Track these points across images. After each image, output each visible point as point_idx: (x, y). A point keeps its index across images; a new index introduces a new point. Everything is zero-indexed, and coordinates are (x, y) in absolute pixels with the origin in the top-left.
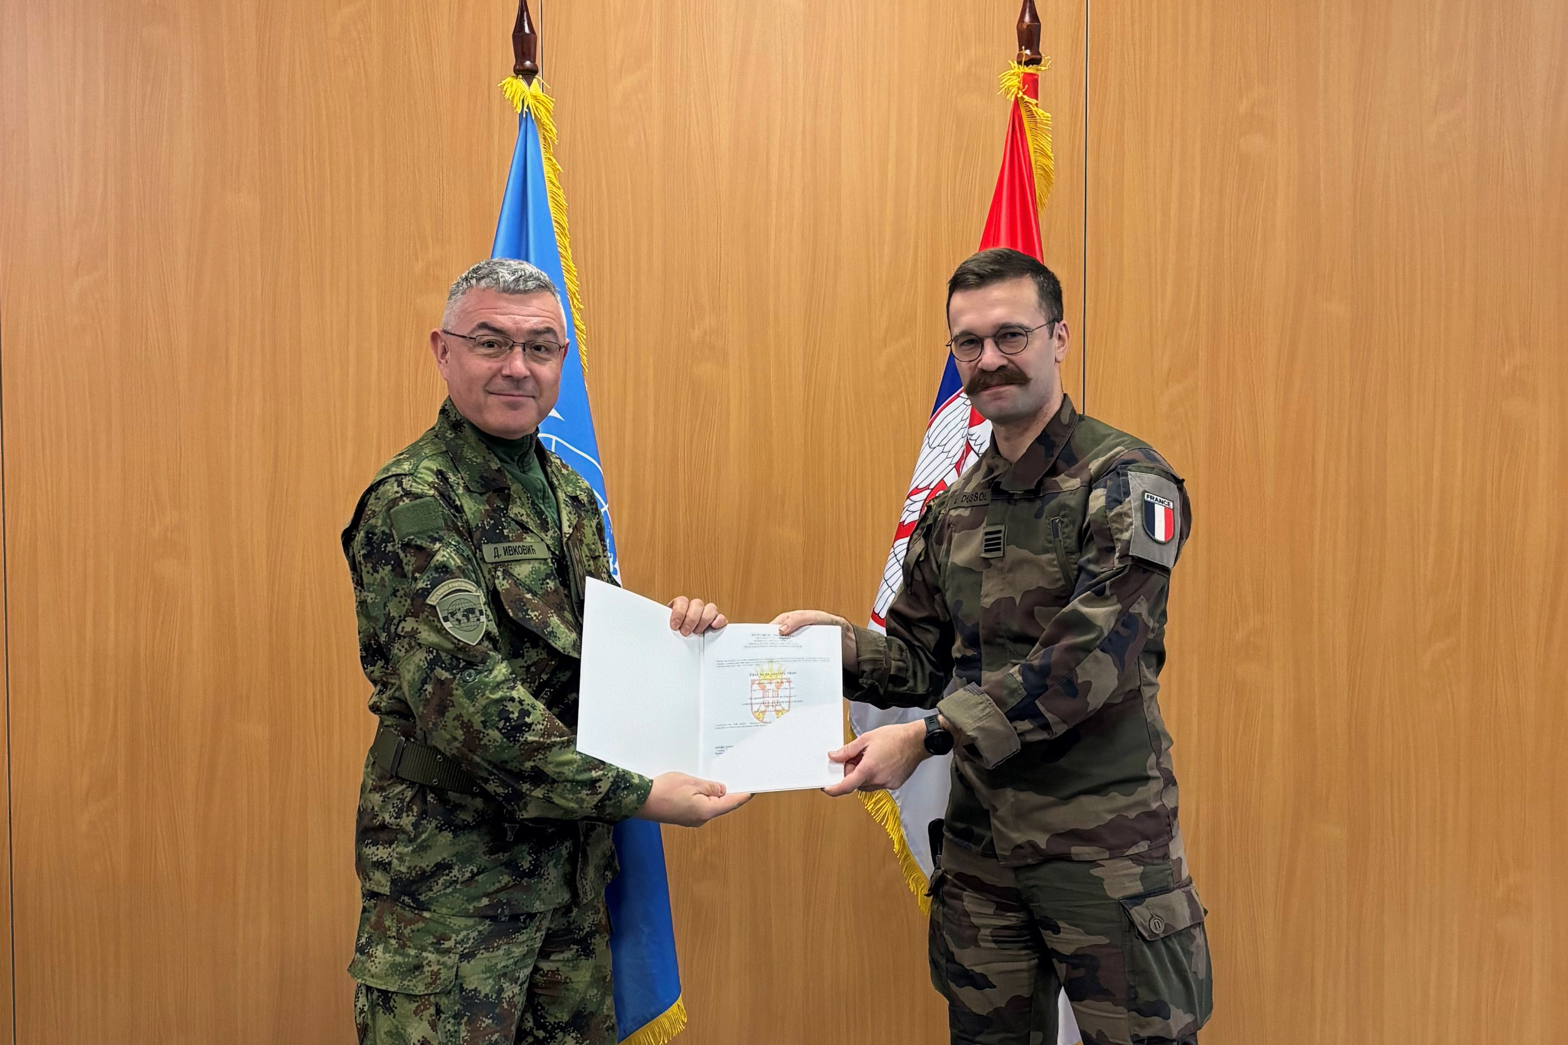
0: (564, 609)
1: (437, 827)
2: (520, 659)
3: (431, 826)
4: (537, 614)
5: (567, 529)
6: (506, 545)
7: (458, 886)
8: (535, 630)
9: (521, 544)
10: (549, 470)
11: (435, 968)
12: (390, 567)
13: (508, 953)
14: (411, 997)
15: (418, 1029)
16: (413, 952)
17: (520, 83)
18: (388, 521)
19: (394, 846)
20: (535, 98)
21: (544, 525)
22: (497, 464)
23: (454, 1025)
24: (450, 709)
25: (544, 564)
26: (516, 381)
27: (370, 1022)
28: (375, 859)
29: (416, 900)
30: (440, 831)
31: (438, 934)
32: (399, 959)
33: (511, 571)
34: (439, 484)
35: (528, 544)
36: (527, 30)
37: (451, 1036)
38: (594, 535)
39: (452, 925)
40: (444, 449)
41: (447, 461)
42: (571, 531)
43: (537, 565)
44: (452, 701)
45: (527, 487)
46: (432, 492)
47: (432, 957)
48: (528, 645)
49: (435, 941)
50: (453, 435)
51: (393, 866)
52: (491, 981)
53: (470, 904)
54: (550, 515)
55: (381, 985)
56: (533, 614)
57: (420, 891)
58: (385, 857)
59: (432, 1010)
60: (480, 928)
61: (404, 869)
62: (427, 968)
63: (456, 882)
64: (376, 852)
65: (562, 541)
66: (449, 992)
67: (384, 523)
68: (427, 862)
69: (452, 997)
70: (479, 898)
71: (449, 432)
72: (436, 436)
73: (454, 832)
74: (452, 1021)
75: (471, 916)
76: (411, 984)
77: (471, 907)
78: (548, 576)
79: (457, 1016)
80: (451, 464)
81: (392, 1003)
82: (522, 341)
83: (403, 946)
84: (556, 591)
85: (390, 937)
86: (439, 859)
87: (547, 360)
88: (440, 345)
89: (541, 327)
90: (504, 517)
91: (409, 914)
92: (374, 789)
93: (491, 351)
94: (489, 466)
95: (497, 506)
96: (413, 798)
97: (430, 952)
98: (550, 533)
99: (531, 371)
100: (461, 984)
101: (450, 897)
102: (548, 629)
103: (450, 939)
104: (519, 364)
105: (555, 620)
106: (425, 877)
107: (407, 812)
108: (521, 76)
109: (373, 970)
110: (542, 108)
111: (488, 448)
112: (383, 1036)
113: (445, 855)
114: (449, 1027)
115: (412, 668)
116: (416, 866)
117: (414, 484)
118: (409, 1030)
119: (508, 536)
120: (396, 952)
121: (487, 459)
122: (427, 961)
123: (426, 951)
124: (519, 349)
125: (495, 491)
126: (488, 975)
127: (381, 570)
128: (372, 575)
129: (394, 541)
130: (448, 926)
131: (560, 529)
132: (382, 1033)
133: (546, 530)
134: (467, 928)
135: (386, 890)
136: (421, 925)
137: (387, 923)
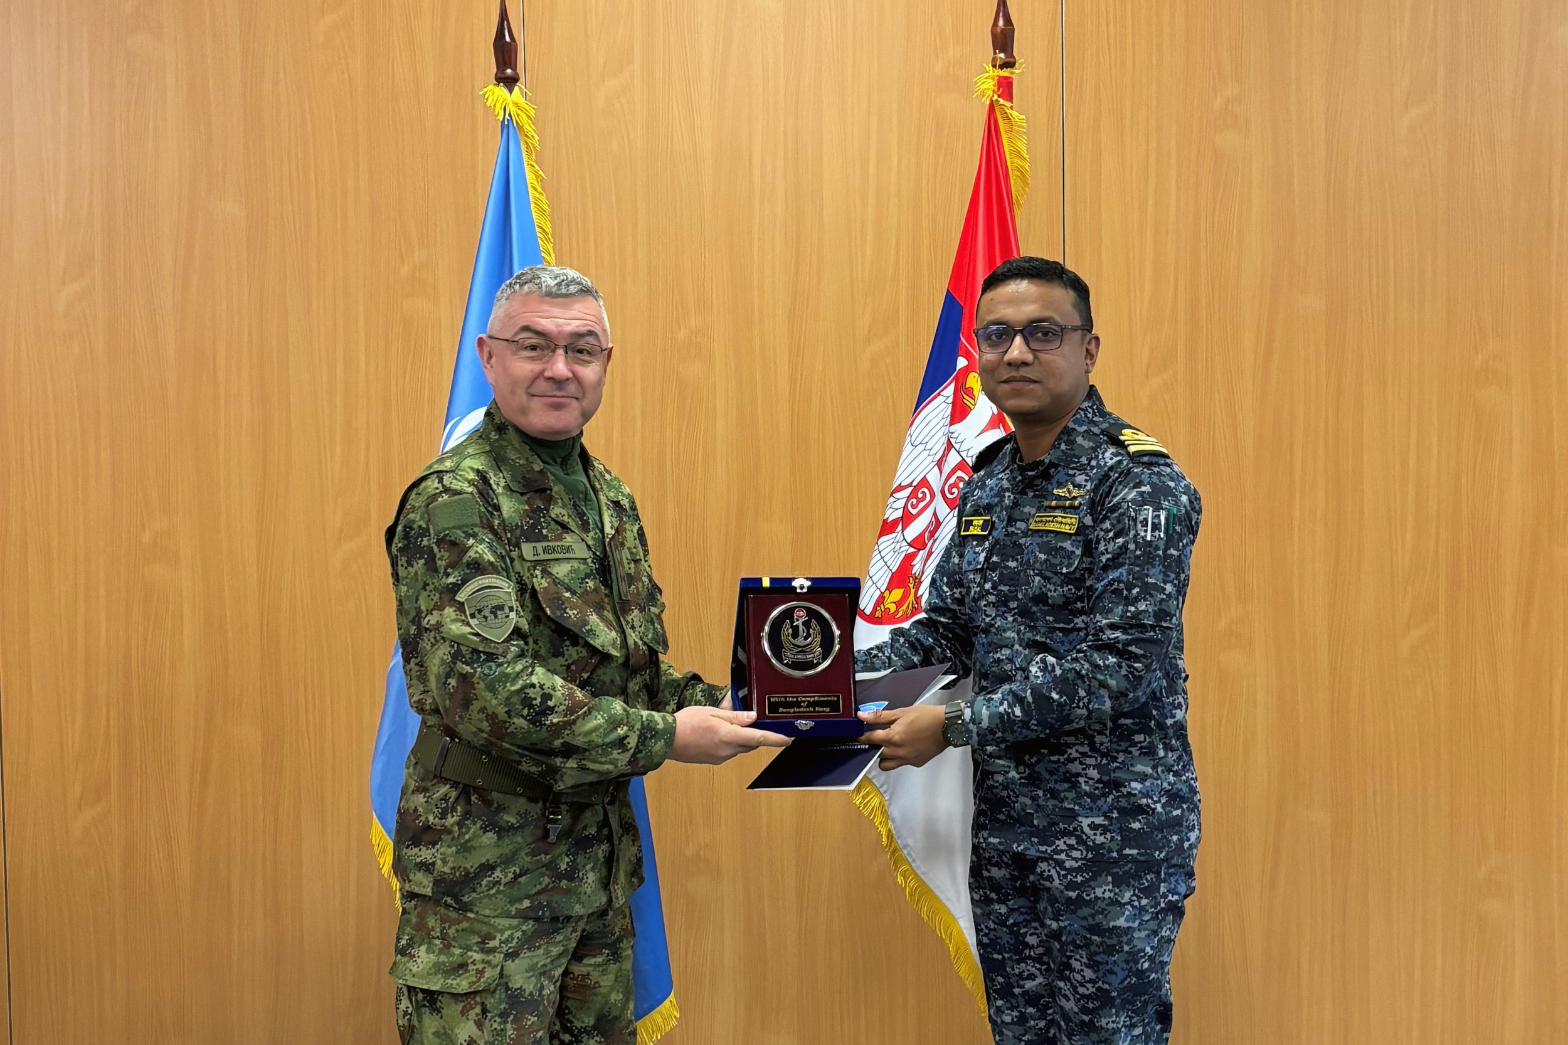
0: (603, 608)
1: (481, 828)
2: (560, 658)
3: (474, 828)
4: (575, 612)
5: (609, 530)
6: (545, 544)
7: (502, 888)
8: (572, 628)
9: (560, 543)
10: (591, 474)
11: (480, 966)
12: (423, 561)
13: (548, 952)
14: (456, 996)
15: (466, 1030)
16: (458, 951)
17: (502, 91)
18: (426, 516)
19: (438, 846)
20: (516, 105)
21: (585, 527)
22: (539, 466)
23: (500, 1024)
24: (474, 702)
25: (584, 564)
26: (558, 383)
27: (416, 1024)
28: (418, 860)
29: (458, 901)
30: (484, 833)
31: (483, 933)
32: (443, 958)
33: (549, 570)
34: (479, 482)
35: (568, 544)
36: (508, 39)
37: (498, 1035)
38: (635, 539)
39: (496, 925)
40: (488, 448)
41: (489, 461)
42: (613, 532)
43: (576, 565)
44: (475, 694)
45: (570, 489)
46: (470, 490)
47: (477, 956)
48: (567, 643)
49: (480, 940)
50: (497, 437)
51: (436, 867)
52: (533, 979)
53: (512, 905)
54: (592, 517)
55: (422, 984)
56: (571, 613)
57: (463, 892)
58: (429, 858)
59: (478, 1010)
60: (524, 928)
61: (447, 870)
62: (471, 967)
63: (499, 883)
64: (419, 853)
65: (604, 543)
66: (494, 991)
67: (422, 518)
68: (472, 863)
69: (497, 996)
70: (520, 900)
71: (493, 433)
72: (480, 437)
73: (498, 833)
74: (499, 1020)
75: (513, 917)
76: (454, 982)
77: (513, 909)
78: (587, 576)
79: (503, 1015)
80: (494, 463)
81: (438, 1004)
82: (564, 344)
83: (448, 946)
84: (596, 590)
85: (433, 938)
86: (484, 860)
87: (589, 362)
88: (486, 350)
89: (584, 329)
90: (544, 517)
91: (453, 915)
92: (417, 790)
93: (533, 354)
94: (532, 467)
95: (538, 507)
96: (457, 798)
97: (475, 951)
98: (591, 534)
99: (573, 372)
100: (507, 983)
101: (494, 899)
102: (587, 628)
103: (494, 938)
104: (560, 366)
105: (594, 618)
106: (469, 880)
107: (451, 813)
108: (502, 84)
109: (415, 969)
110: (523, 115)
111: (531, 449)
112: (431, 1037)
113: (489, 856)
114: (495, 1025)
115: (437, 661)
116: (460, 867)
117: (454, 481)
118: (457, 1031)
119: (547, 536)
120: (441, 951)
121: (531, 460)
122: (471, 960)
123: (471, 950)
124: (561, 352)
125: (536, 491)
126: (531, 973)
127: (415, 564)
128: (406, 568)
129: (430, 535)
130: (492, 925)
131: (602, 531)
132: (429, 1034)
133: (587, 531)
134: (511, 928)
135: (428, 891)
136: (465, 925)
137: (431, 922)
